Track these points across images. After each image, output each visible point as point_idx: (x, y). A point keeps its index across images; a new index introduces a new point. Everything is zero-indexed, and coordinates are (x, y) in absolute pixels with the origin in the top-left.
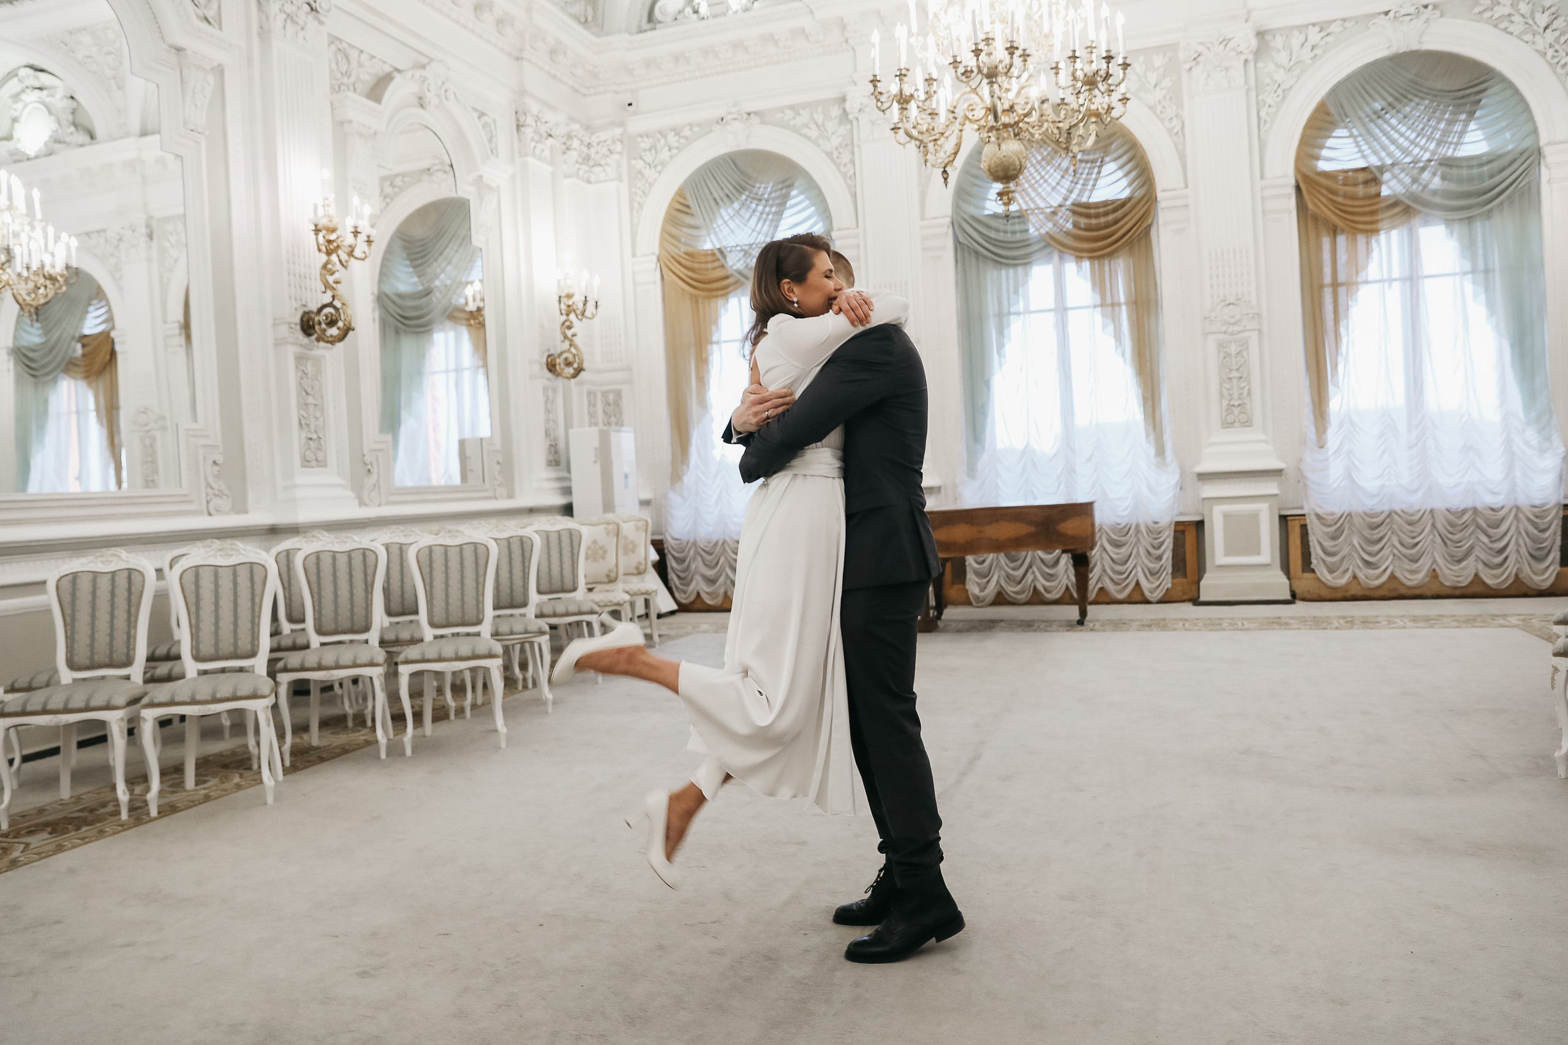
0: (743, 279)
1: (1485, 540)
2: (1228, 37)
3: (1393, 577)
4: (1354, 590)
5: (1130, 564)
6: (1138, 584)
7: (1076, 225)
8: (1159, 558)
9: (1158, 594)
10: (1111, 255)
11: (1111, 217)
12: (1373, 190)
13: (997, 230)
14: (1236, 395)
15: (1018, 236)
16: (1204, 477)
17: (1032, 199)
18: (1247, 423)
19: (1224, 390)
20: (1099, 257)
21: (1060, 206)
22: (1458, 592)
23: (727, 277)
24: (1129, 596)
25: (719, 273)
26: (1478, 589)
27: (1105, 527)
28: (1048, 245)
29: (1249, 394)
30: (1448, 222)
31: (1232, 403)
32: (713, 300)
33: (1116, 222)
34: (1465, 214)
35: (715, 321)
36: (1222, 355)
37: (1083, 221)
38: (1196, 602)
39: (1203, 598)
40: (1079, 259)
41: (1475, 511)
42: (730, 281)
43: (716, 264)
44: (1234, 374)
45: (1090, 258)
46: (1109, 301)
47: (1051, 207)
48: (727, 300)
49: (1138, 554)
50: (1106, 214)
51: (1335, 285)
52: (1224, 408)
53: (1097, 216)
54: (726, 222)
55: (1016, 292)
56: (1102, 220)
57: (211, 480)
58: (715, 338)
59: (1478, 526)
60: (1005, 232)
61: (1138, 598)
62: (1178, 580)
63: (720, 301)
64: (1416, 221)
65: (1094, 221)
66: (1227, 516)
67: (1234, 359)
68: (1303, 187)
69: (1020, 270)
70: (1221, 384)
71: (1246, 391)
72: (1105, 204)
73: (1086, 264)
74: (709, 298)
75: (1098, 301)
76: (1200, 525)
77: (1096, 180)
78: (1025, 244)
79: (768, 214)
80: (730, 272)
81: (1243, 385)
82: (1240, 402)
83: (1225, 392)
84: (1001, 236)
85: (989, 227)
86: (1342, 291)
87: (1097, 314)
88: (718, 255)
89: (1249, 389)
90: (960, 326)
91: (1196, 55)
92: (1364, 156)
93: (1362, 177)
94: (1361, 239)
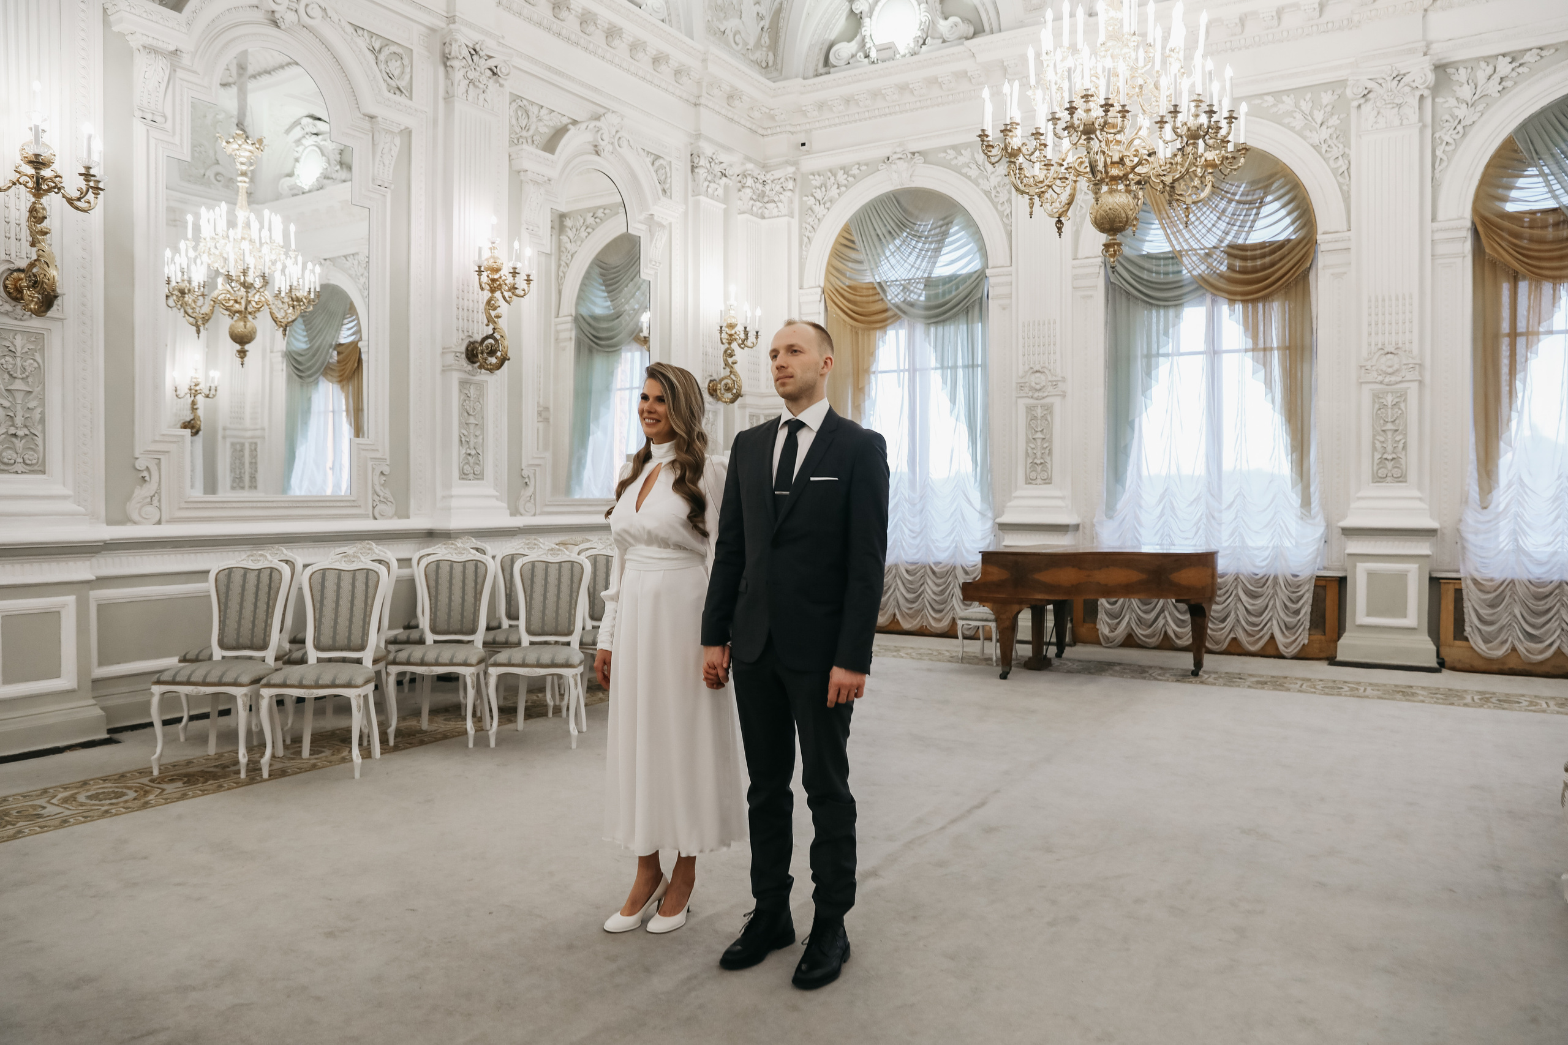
0: (900, 313)
2: (1402, 72)
3: (1559, 652)
4: (1512, 664)
5: (1266, 616)
6: (1272, 637)
7: (1230, 268)
8: (1297, 612)
9: (1293, 650)
10: (1265, 298)
11: (1267, 260)
12: (1561, 233)
13: (1150, 271)
14: (1390, 449)
15: (1171, 278)
16: (1349, 532)
17: (1186, 240)
18: (1401, 479)
19: (1376, 442)
20: (1255, 301)
21: (1215, 247)
23: (886, 311)
24: (1263, 648)
25: (878, 307)
27: (1241, 577)
28: (1200, 287)
29: (1404, 448)
31: (1385, 456)
32: (872, 332)
33: (1272, 265)
35: (872, 354)
36: (1377, 406)
37: (1238, 263)
38: (1333, 661)
39: (1340, 658)
40: (1232, 302)
42: (889, 314)
43: (877, 298)
44: (1389, 426)
45: (1244, 302)
46: (1261, 345)
47: (1205, 248)
48: (885, 333)
49: (1274, 606)
50: (1263, 256)
51: (1514, 335)
52: (1376, 461)
53: (1254, 258)
54: (887, 258)
55: (1166, 333)
56: (1259, 262)
57: (378, 488)
58: (873, 370)
60: (1158, 273)
61: (1272, 652)
62: (1318, 637)
63: (878, 333)
65: (1249, 264)
66: (1371, 575)
67: (1390, 411)
68: (1480, 229)
69: (1171, 313)
70: (1374, 437)
71: (1401, 445)
72: (1262, 245)
73: (1239, 307)
74: (869, 329)
75: (1250, 345)
76: (1342, 581)
77: (1254, 221)
78: (1178, 285)
79: (927, 251)
80: (890, 305)
81: (1398, 438)
82: (1394, 456)
83: (1378, 445)
84: (1154, 277)
85: (1143, 268)
86: (1521, 342)
87: (1248, 359)
88: (879, 290)
89: (1405, 443)
90: (1107, 367)
91: (1366, 92)
92: (1555, 197)
93: (1551, 219)
94: (1547, 287)
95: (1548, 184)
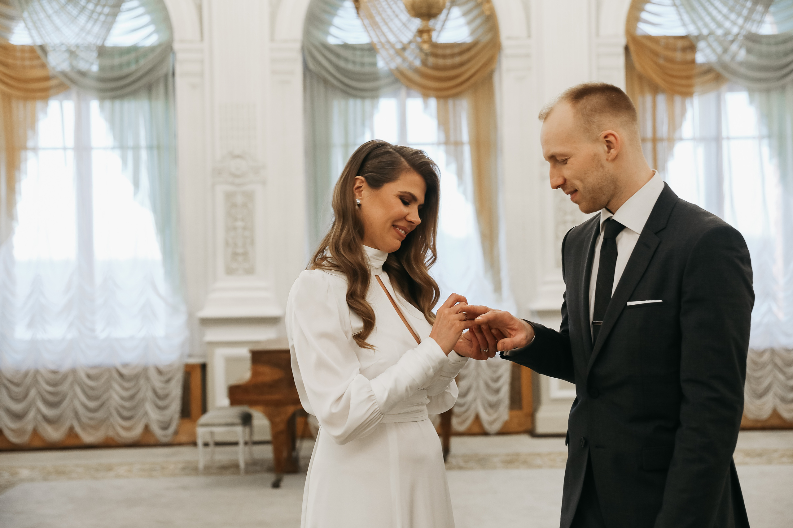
0: (68, 82)
1: (781, 377)
5: (470, 397)
6: (477, 418)
7: (424, 63)
8: (497, 391)
9: (496, 427)
10: (456, 96)
11: (457, 60)
12: (689, 57)
13: (346, 60)
15: (367, 69)
17: (384, 34)
20: (446, 98)
21: (410, 42)
22: (759, 425)
23: (47, 78)
24: (470, 428)
25: (38, 73)
26: (775, 422)
28: (397, 81)
30: (751, 91)
32: (31, 102)
33: (462, 64)
34: (764, 85)
35: (33, 125)
37: (431, 60)
38: (532, 433)
39: (538, 430)
40: (426, 95)
41: (773, 351)
42: (53, 83)
43: (36, 62)
45: (438, 97)
46: (452, 139)
47: (401, 42)
48: (47, 103)
49: (478, 388)
50: (453, 55)
51: (655, 140)
53: (444, 56)
54: (49, 17)
55: (363, 124)
56: (449, 62)
58: (30, 144)
59: (776, 365)
60: (354, 63)
61: (476, 429)
62: (517, 413)
63: (39, 104)
64: (724, 87)
65: (441, 62)
68: (632, 48)
69: (368, 103)
72: (452, 46)
73: (433, 102)
74: (25, 99)
75: (442, 138)
77: (445, 21)
78: (374, 76)
79: (100, 14)
80: (51, 73)
84: (350, 67)
85: (338, 56)
86: (661, 146)
88: (39, 52)
90: (306, 153)
92: (684, 25)
93: (680, 44)
94: (678, 99)
95: (680, 14)
